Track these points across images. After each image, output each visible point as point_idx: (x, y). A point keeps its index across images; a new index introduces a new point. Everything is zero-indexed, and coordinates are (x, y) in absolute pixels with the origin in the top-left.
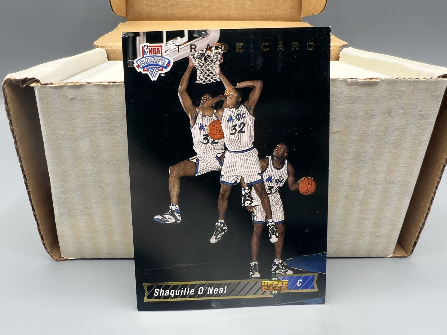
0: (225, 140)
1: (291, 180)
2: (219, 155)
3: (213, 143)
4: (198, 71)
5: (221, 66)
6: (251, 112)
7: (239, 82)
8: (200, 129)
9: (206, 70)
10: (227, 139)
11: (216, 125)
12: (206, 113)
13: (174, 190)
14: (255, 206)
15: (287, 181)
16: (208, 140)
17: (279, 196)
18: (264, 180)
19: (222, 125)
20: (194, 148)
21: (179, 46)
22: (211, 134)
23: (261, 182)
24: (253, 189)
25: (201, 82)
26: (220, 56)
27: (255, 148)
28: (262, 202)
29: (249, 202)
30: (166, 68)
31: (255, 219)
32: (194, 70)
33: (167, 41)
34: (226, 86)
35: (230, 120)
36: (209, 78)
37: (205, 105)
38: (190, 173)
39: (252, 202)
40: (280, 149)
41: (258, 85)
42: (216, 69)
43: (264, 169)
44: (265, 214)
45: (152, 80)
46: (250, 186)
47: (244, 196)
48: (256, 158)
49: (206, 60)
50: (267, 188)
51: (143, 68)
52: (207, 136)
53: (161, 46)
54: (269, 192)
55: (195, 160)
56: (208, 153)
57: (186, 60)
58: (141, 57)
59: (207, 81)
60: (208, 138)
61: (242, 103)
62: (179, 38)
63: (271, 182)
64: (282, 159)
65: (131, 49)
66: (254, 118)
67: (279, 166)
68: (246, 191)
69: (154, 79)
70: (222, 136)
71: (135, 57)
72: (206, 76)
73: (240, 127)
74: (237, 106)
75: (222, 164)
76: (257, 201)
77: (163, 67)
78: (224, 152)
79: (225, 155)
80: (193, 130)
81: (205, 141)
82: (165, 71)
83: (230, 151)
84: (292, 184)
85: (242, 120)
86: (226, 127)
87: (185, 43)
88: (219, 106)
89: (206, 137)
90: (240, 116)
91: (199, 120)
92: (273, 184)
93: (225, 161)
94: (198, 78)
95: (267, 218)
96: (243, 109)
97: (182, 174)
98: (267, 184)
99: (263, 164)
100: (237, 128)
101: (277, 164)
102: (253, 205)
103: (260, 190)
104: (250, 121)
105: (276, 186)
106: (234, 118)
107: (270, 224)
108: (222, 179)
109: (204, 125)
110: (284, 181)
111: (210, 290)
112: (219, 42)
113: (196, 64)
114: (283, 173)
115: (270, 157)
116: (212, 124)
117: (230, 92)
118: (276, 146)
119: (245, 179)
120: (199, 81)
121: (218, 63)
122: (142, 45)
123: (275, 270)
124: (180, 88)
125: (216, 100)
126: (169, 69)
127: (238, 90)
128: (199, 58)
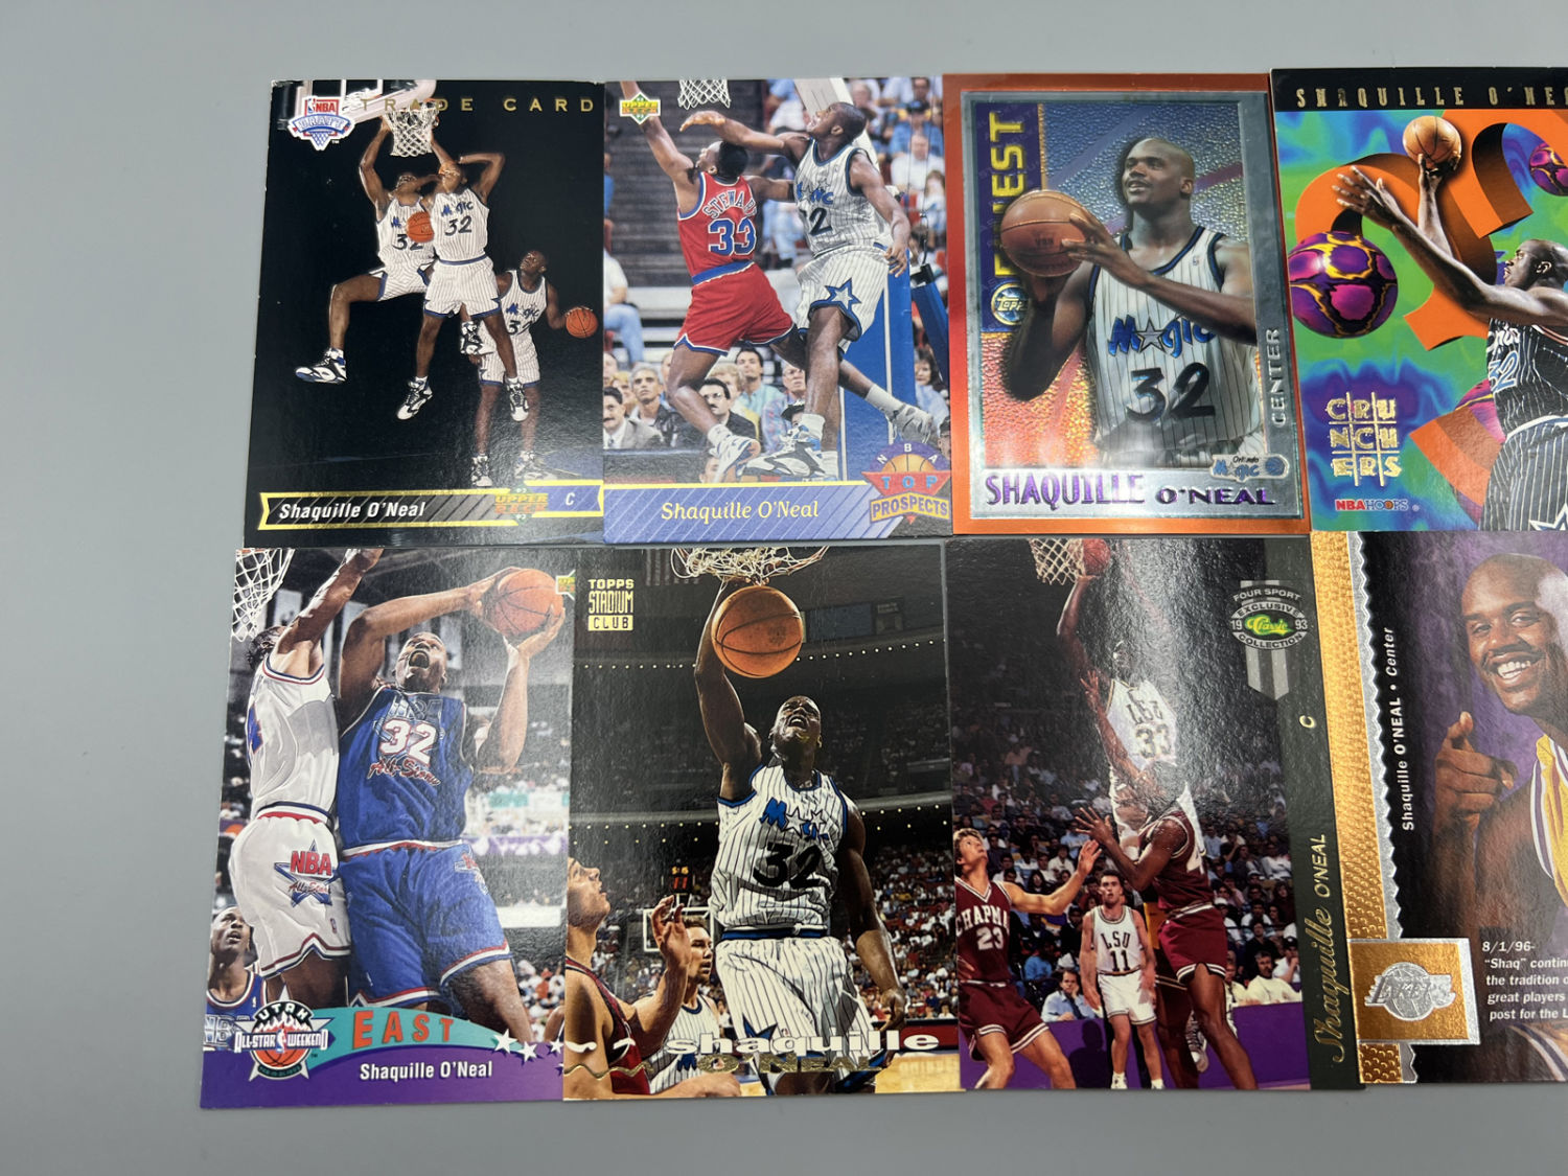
0: (435, 242)
1: (552, 310)
2: (423, 268)
3: (414, 247)
4: (395, 138)
5: (435, 130)
6: (483, 199)
7: (463, 155)
8: (392, 225)
9: (409, 137)
10: (438, 243)
11: (421, 219)
12: (405, 200)
13: (338, 323)
14: (484, 355)
15: (544, 313)
16: (405, 243)
17: (530, 337)
18: (504, 310)
19: (432, 220)
20: (380, 255)
21: (365, 101)
22: (412, 234)
23: (498, 313)
24: (483, 325)
25: (401, 154)
26: (434, 117)
27: (488, 259)
28: (499, 347)
29: (475, 347)
30: (342, 132)
31: (485, 377)
32: (389, 136)
33: (348, 92)
34: (441, 160)
35: (447, 211)
36: (414, 148)
37: (404, 189)
38: (369, 295)
39: (480, 347)
40: (532, 259)
41: (496, 160)
42: (426, 135)
43: (502, 291)
44: (503, 369)
45: (318, 148)
46: (477, 319)
47: (466, 337)
48: (490, 272)
49: (410, 122)
50: (508, 323)
51: (304, 131)
52: (405, 236)
53: (337, 101)
54: (511, 330)
55: (380, 275)
56: (404, 264)
57: (377, 121)
58: (303, 115)
59: (410, 153)
60: (407, 240)
61: (469, 185)
62: (367, 90)
63: (516, 313)
64: (535, 277)
65: (285, 105)
66: (487, 210)
67: (530, 285)
68: (470, 328)
69: (320, 146)
70: (430, 236)
71: (291, 113)
72: (409, 145)
73: (462, 222)
74: (458, 189)
75: (427, 281)
76: (489, 344)
77: (336, 131)
78: (433, 263)
79: (435, 267)
80: (379, 227)
81: (401, 245)
82: (340, 136)
83: (442, 261)
84: (554, 318)
85: (466, 212)
86: (437, 222)
87: (377, 97)
88: (428, 190)
89: (402, 238)
90: (461, 206)
91: (392, 211)
92: (519, 318)
93: (434, 277)
94: (395, 148)
95: (507, 374)
96: (469, 196)
97: (354, 296)
98: (508, 317)
99: (502, 283)
100: (458, 224)
101: (526, 283)
102: (481, 352)
103: (495, 326)
104: (480, 213)
105: (524, 321)
106: (453, 209)
107: (512, 386)
108: (427, 307)
109: (401, 219)
110: (540, 313)
111: (392, 509)
112: (433, 97)
113: (392, 127)
114: (538, 299)
115: (514, 273)
116: (414, 218)
117: (447, 168)
118: (525, 254)
119: (468, 308)
120: (396, 152)
121: (429, 128)
122: (304, 98)
123: (521, 474)
124: (363, 162)
125: (424, 181)
126: (347, 134)
127: (461, 167)
128: (399, 119)
